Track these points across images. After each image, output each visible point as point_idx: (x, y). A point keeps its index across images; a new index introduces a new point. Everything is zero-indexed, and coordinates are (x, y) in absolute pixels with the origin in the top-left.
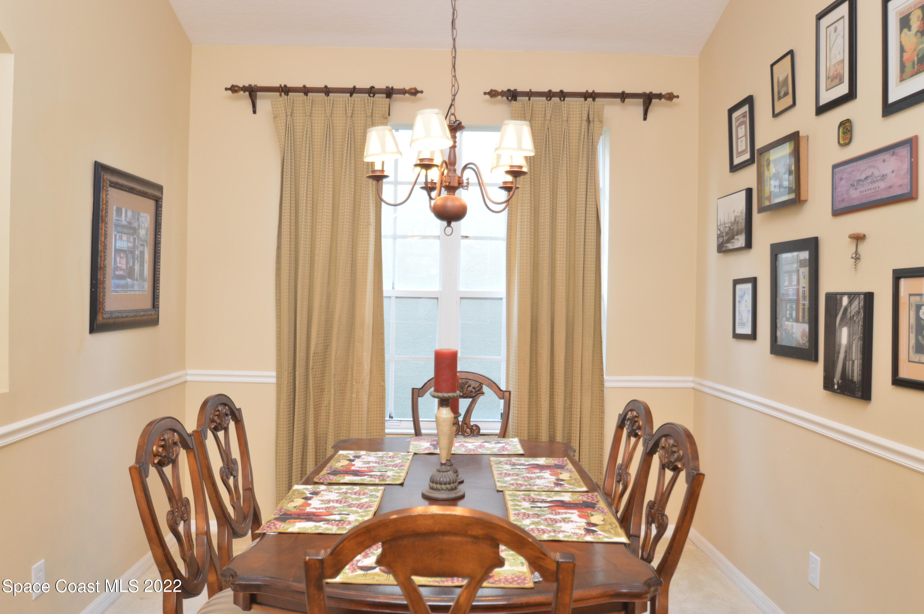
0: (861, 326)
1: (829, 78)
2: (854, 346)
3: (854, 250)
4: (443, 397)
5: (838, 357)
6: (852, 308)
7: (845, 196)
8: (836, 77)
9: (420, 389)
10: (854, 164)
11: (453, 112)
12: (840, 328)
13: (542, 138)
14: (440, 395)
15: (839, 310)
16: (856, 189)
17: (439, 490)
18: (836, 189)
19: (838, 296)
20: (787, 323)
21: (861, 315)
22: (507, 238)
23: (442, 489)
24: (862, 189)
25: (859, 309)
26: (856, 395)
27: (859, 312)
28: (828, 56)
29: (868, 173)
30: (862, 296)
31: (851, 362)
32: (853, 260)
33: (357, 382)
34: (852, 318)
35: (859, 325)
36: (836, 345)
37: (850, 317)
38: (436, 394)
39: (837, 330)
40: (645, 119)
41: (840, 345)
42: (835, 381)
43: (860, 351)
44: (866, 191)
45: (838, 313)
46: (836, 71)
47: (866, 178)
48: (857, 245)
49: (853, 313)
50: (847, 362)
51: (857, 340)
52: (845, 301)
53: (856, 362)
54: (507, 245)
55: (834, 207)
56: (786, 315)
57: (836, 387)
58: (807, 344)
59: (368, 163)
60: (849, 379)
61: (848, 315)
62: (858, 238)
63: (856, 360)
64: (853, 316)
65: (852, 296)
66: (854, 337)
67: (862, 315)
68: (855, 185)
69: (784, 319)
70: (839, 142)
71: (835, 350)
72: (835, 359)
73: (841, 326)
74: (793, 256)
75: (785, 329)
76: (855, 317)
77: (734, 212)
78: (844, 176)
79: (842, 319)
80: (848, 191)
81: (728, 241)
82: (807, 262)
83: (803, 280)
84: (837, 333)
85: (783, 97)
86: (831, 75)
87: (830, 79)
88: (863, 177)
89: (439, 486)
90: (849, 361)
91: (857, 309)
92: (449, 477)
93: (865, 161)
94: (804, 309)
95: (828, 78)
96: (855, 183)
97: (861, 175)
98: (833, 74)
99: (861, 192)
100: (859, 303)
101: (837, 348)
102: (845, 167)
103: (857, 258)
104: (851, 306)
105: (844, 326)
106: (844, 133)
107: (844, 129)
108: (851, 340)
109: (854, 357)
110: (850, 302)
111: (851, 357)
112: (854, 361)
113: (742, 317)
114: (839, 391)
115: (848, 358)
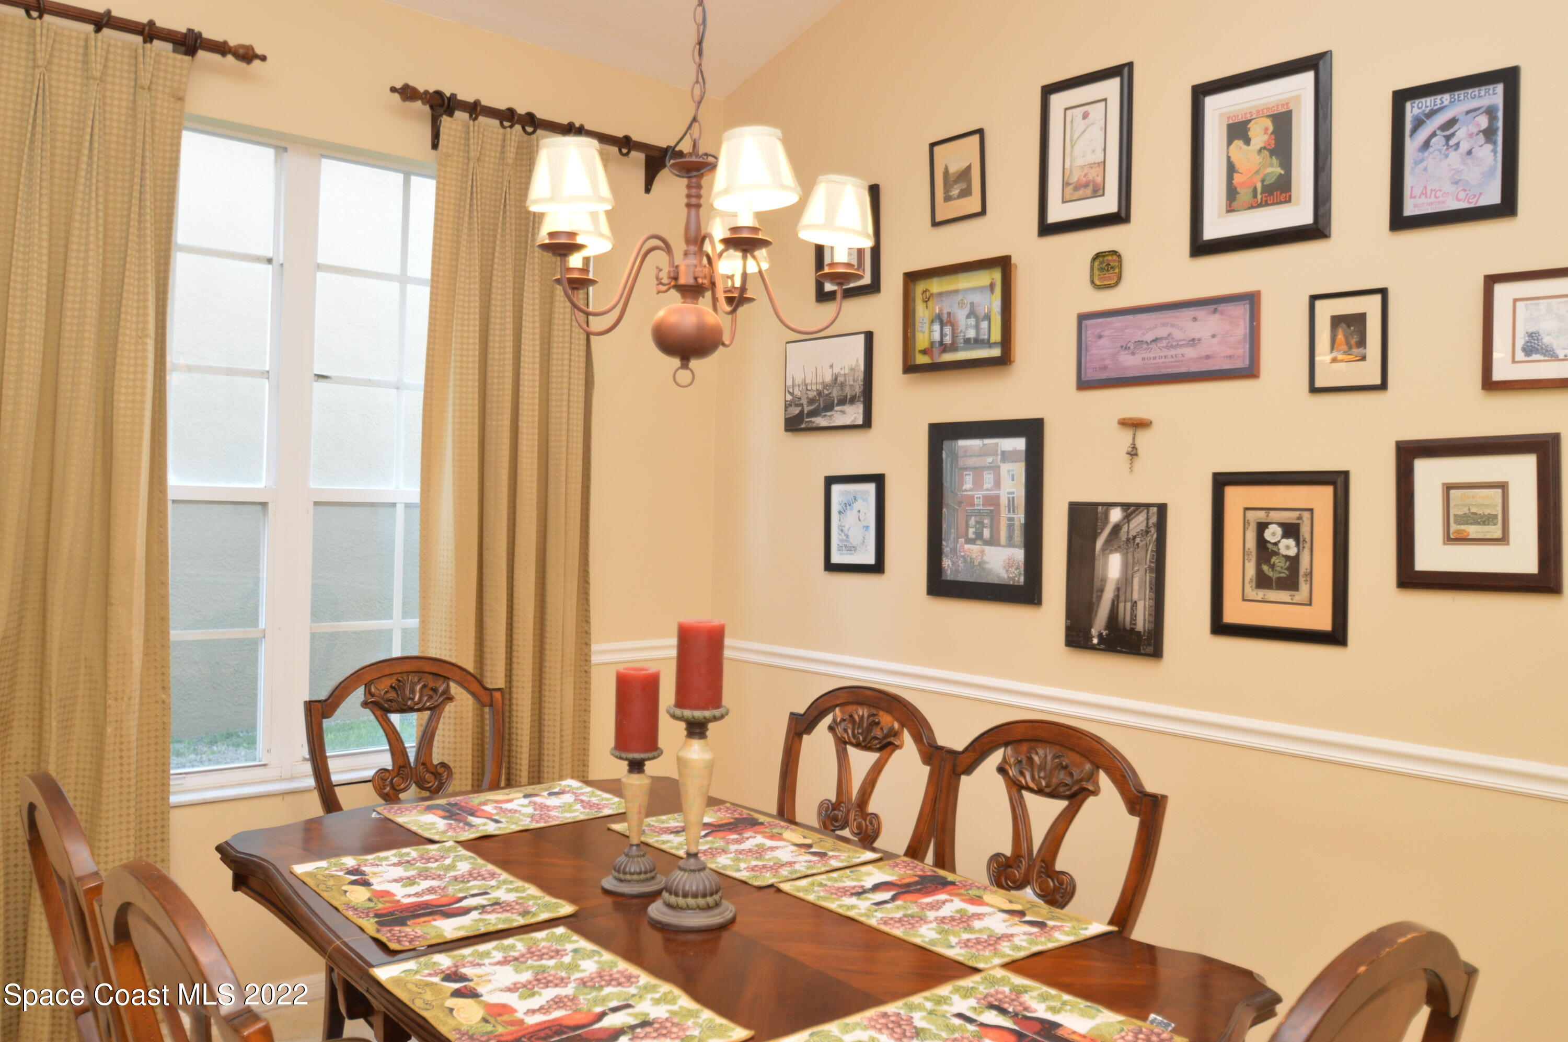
0: (1152, 551)
1: (1068, 184)
2: (1136, 581)
3: (1131, 441)
4: (693, 717)
5: (1100, 598)
6: (1131, 526)
7: (1107, 362)
8: (1086, 185)
9: (326, 701)
10: (1130, 317)
11: (696, 135)
12: (1104, 555)
13: (499, 198)
14: (688, 713)
15: (1103, 529)
16: (1133, 354)
17: (682, 909)
18: (1087, 350)
19: (1100, 508)
20: (967, 546)
21: (1152, 536)
22: (426, 385)
23: (688, 908)
24: (1147, 355)
25: (1147, 526)
26: (1142, 651)
27: (1147, 532)
28: (1067, 152)
29: (1162, 332)
30: (1155, 509)
31: (1129, 605)
32: (1128, 457)
33: (116, 699)
34: (1131, 540)
35: (1147, 551)
36: (1095, 580)
37: (1128, 540)
38: (678, 712)
39: (1097, 558)
40: (648, 190)
41: (1104, 580)
42: (1094, 632)
43: (1151, 588)
44: (1155, 358)
45: (1100, 533)
46: (1085, 175)
47: (1156, 340)
48: (1134, 434)
49: (1132, 533)
50: (1121, 605)
51: (1142, 571)
52: (1116, 515)
53: (1140, 605)
54: (425, 398)
55: (1083, 376)
56: (967, 534)
57: (1095, 641)
58: (1022, 579)
59: (534, 213)
60: (1125, 629)
61: (1123, 535)
62: (1137, 425)
63: (1140, 600)
64: (1134, 537)
65: (1131, 509)
66: (1136, 568)
67: (1155, 536)
68: (1132, 347)
69: (962, 540)
70: (1092, 282)
71: (1092, 588)
72: (1094, 600)
73: (1107, 552)
74: (984, 445)
75: (963, 557)
76: (1138, 540)
77: (831, 366)
78: (1107, 333)
79: (1108, 542)
80: (1114, 356)
81: (814, 413)
82: (1023, 456)
83: (1010, 481)
84: (1097, 562)
85: (955, 199)
86: (1074, 179)
87: (1071, 187)
88: (1149, 337)
89: (681, 901)
90: (1125, 602)
91: (1143, 527)
92: (704, 882)
93: (1153, 315)
94: (1011, 527)
95: (1065, 184)
96: (1131, 345)
97: (1144, 334)
98: (1078, 180)
99: (1143, 359)
100: (1148, 519)
101: (1097, 584)
102: (1108, 319)
103: (1133, 453)
104: (1128, 522)
105: (1112, 552)
106: (1101, 270)
107: (1101, 263)
108: (1130, 572)
109: (1136, 597)
110: (1128, 518)
111: (1128, 595)
112: (1136, 602)
113: (847, 536)
114: (1102, 646)
115: (1122, 598)
